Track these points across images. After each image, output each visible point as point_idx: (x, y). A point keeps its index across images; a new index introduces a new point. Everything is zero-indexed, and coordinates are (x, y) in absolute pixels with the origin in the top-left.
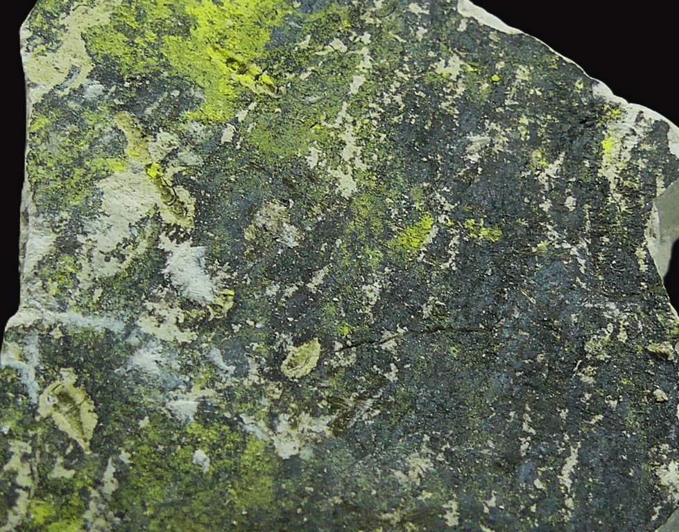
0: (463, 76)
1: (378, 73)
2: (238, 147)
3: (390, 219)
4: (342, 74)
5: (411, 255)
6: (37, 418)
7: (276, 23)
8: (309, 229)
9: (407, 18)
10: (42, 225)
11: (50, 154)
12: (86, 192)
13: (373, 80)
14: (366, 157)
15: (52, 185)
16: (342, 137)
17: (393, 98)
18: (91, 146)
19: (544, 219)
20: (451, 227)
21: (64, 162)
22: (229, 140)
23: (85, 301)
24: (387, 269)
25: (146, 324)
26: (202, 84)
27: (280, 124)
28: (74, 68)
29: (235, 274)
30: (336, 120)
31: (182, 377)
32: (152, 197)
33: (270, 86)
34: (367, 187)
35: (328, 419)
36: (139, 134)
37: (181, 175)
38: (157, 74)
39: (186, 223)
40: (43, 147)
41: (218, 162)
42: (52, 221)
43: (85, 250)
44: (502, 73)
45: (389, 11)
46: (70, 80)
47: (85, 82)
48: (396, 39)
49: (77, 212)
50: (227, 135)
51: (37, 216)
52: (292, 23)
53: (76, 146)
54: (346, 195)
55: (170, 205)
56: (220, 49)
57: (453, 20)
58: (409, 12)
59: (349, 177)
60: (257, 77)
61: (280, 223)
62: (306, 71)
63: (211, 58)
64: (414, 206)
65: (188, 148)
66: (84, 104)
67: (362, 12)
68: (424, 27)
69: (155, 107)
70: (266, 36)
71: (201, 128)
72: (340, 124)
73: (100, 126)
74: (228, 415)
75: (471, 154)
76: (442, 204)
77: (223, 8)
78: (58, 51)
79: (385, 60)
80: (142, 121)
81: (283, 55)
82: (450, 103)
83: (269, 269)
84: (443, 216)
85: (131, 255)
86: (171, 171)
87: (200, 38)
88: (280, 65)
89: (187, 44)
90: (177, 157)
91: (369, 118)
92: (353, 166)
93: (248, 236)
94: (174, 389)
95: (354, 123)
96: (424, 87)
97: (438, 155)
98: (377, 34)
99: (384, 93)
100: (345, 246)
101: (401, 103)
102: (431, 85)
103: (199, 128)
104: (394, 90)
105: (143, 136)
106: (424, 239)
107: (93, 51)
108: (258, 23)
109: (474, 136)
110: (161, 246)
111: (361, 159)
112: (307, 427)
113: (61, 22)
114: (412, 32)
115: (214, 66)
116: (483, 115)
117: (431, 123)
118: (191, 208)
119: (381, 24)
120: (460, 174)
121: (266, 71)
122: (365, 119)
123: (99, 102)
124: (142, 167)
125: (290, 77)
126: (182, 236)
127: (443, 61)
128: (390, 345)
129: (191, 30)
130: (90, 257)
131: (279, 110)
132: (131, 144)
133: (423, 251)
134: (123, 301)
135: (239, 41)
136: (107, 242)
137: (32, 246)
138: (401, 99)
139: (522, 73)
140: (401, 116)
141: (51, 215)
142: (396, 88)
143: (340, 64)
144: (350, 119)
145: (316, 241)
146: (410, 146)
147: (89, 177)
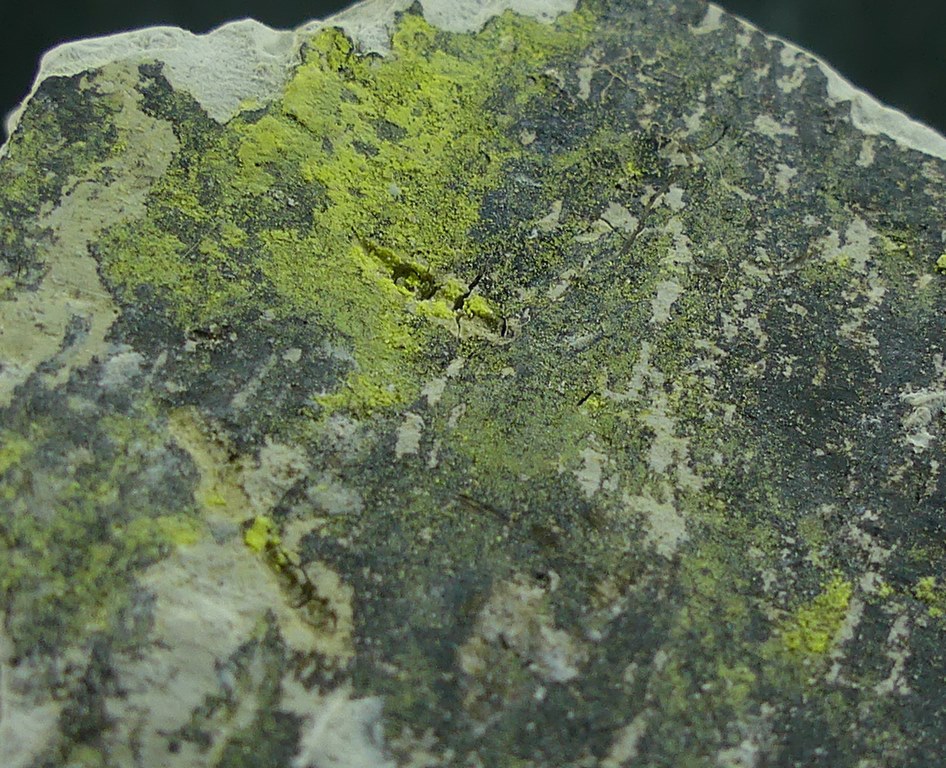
0: (878, 263)
1: (706, 270)
2: (433, 462)
3: (760, 594)
4: (632, 279)
5: (813, 670)
7: (490, 180)
8: (596, 635)
9: (753, 147)
11: (36, 519)
12: (119, 598)
13: (697, 287)
14: (700, 460)
15: (46, 590)
16: (648, 419)
17: (740, 324)
18: (123, 492)
20: (889, 598)
21: (67, 535)
22: (413, 448)
26: (345, 329)
27: (515, 404)
28: (76, 321)
29: (449, 754)
30: (630, 384)
32: (260, 595)
33: (488, 321)
34: (707, 529)
36: (222, 455)
37: (318, 538)
38: (252, 316)
39: (335, 646)
40: (20, 506)
41: (393, 500)
42: (51, 672)
43: (124, 732)
45: (717, 135)
46: (70, 350)
47: (102, 349)
48: (736, 195)
49: (101, 646)
50: (408, 438)
52: (522, 179)
53: (90, 496)
54: (665, 550)
55: (300, 606)
56: (379, 247)
57: (846, 144)
58: (755, 134)
59: (668, 509)
60: (459, 304)
61: (533, 626)
62: (559, 281)
63: (362, 271)
64: (807, 558)
65: (328, 477)
66: (103, 400)
67: (660, 142)
68: (791, 165)
69: (252, 391)
70: (471, 211)
71: (351, 429)
72: (640, 392)
73: (139, 445)
75: (913, 433)
76: (865, 549)
77: (377, 159)
78: (41, 287)
79: (717, 242)
80: (228, 424)
81: (509, 250)
82: (859, 323)
83: (521, 737)
84: (870, 576)
86: (296, 530)
87: (337, 227)
88: (505, 270)
89: (310, 244)
90: (305, 497)
91: (698, 372)
92: (674, 483)
93: (469, 662)
95: (668, 387)
96: (803, 293)
97: (846, 442)
98: (696, 187)
99: (723, 315)
100: (674, 665)
101: (758, 333)
102: (817, 288)
103: (348, 428)
104: (741, 306)
105: (233, 458)
106: (834, 630)
107: (115, 279)
108: (452, 186)
109: (914, 391)
110: (287, 705)
111: (690, 465)
113: (43, 225)
114: (767, 176)
115: (369, 287)
116: (929, 346)
117: (824, 370)
118: (344, 610)
119: (701, 165)
120: (896, 478)
121: (477, 287)
122: (689, 375)
123: (133, 391)
124: (235, 528)
125: (527, 295)
126: (329, 676)
127: (835, 234)
129: (316, 213)
130: (134, 746)
131: (509, 371)
132: (208, 481)
133: (837, 659)
135: (416, 228)
136: (172, 706)
138: (758, 325)
140: (763, 362)
141: (48, 659)
142: (745, 301)
143: (627, 258)
144: (658, 378)
145: (613, 660)
146: (787, 427)
147: (122, 564)
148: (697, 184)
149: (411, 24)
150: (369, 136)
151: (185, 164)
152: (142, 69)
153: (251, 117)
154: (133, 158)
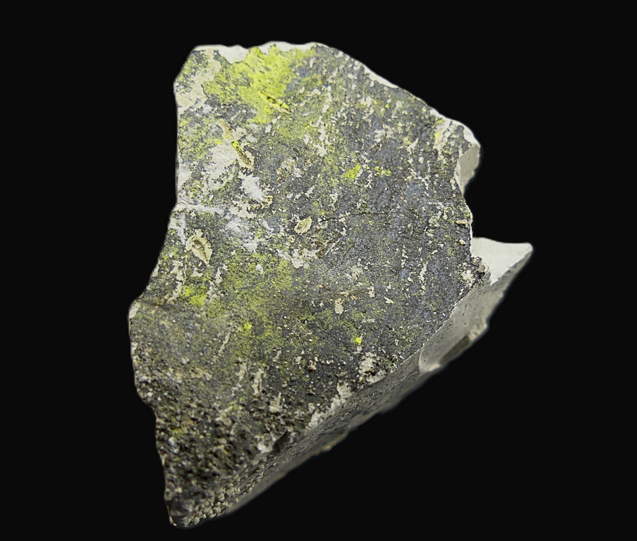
0: (373, 106)
1: (335, 104)
2: (273, 135)
3: (341, 166)
4: (319, 104)
5: (351, 182)
6: (185, 251)
7: (289, 82)
8: (306, 170)
9: (347, 80)
10: (185, 167)
11: (188, 136)
12: (205, 153)
13: (332, 107)
14: (330, 140)
15: (190, 150)
16: (319, 131)
17: (341, 114)
18: (207, 133)
19: (410, 166)
20: (369, 170)
21: (195, 140)
22: (269, 132)
23: (205, 200)
24: (341, 188)
25: (233, 210)
26: (256, 108)
27: (291, 125)
28: (198, 99)
29: (273, 189)
30: (316, 124)
31: (250, 233)
32: (235, 156)
33: (287, 109)
34: (331, 153)
35: (316, 251)
36: (228, 129)
37: (248, 146)
38: (236, 102)
39: (250, 167)
40: (185, 133)
41: (264, 141)
42: (190, 165)
43: (205, 178)
44: (390, 104)
45: (339, 77)
46: (196, 105)
47: (203, 105)
48: (343, 89)
49: (201, 162)
50: (268, 130)
51: (183, 163)
52: (296, 82)
53: (200, 133)
54: (322, 155)
55: (243, 160)
56: (264, 93)
57: (368, 81)
58: (348, 78)
59: (323, 148)
60: (281, 105)
61: (292, 167)
62: (303, 103)
63: (260, 97)
64: (352, 161)
65: (251, 135)
66: (203, 115)
67: (327, 78)
68: (355, 85)
69: (235, 117)
70: (284, 87)
72: (318, 126)
73: (210, 125)
74: (271, 249)
75: (377, 139)
76: (365, 160)
77: (265, 75)
78: (191, 92)
79: (338, 98)
80: (229, 123)
81: (292, 96)
82: (367, 117)
83: (288, 187)
84: (365, 165)
85: (226, 181)
86: (243, 145)
87: (255, 87)
88: (291, 100)
89: (249, 90)
90: (246, 139)
91: (331, 123)
92: (324, 143)
93: (278, 172)
94: (247, 238)
96: (355, 110)
97: (362, 139)
99: (338, 112)
100: (322, 177)
101: (345, 117)
102: (359, 109)
103: (256, 126)
104: (342, 111)
105: (230, 130)
106: (357, 175)
107: (207, 92)
108: (281, 82)
109: (378, 131)
110: (239, 177)
111: (328, 140)
112: (306, 255)
113: (192, 79)
114: (350, 86)
115: (261, 100)
116: (382, 122)
117: (359, 125)
118: (253, 161)
119: (336, 83)
120: (372, 147)
121: (285, 103)
122: (329, 123)
123: (210, 114)
124: (230, 143)
125: (296, 105)
126: (249, 172)
127: (364, 99)
128: (342, 220)
129: (251, 84)
130: (207, 181)
131: (291, 119)
132: (224, 133)
133: (357, 180)
134: (223, 201)
135: (272, 90)
136: (216, 175)
137: (181, 177)
138: (345, 115)
139: (399, 104)
140: (346, 122)
141: (189, 163)
143: (318, 100)
144: (323, 123)
145: (309, 175)
146: (350, 135)
147: (206, 147)
148: (334, 87)
149: (274, 48)
150: (263, 70)
151: (223, 71)
152: (214, 51)
153: (238, 63)
154: (211, 68)
